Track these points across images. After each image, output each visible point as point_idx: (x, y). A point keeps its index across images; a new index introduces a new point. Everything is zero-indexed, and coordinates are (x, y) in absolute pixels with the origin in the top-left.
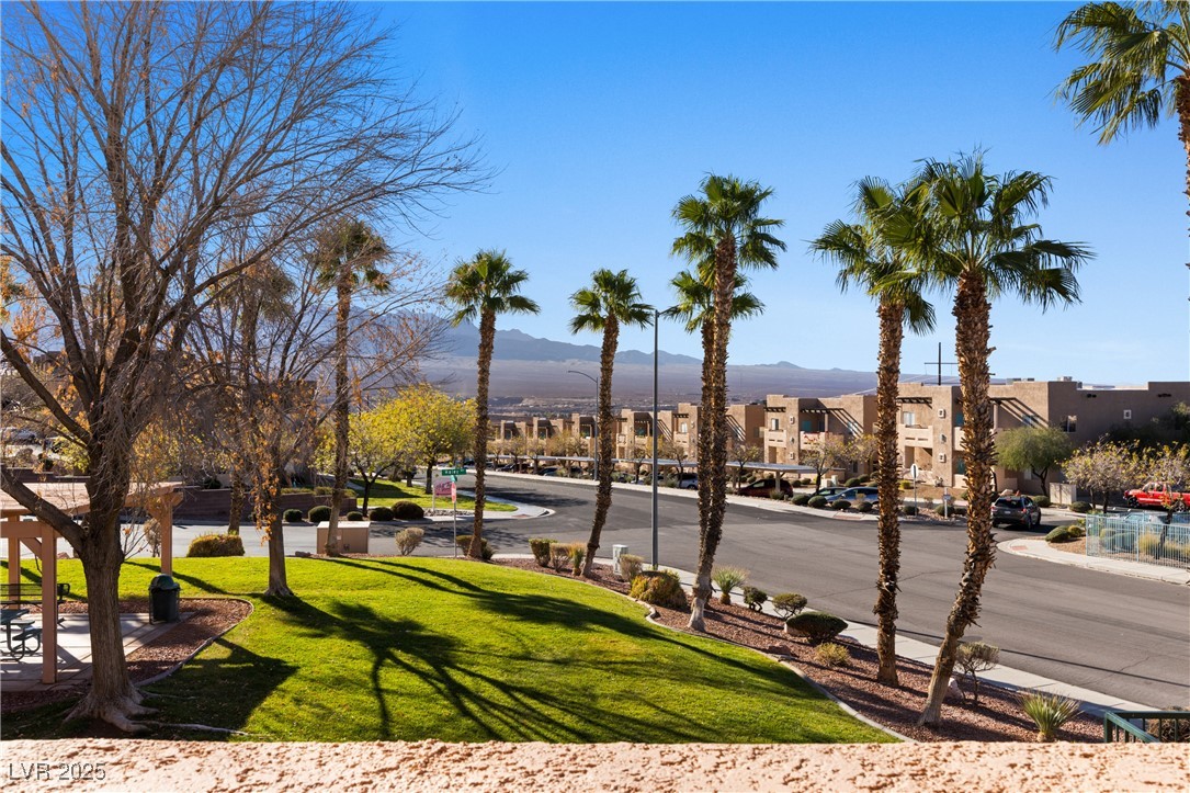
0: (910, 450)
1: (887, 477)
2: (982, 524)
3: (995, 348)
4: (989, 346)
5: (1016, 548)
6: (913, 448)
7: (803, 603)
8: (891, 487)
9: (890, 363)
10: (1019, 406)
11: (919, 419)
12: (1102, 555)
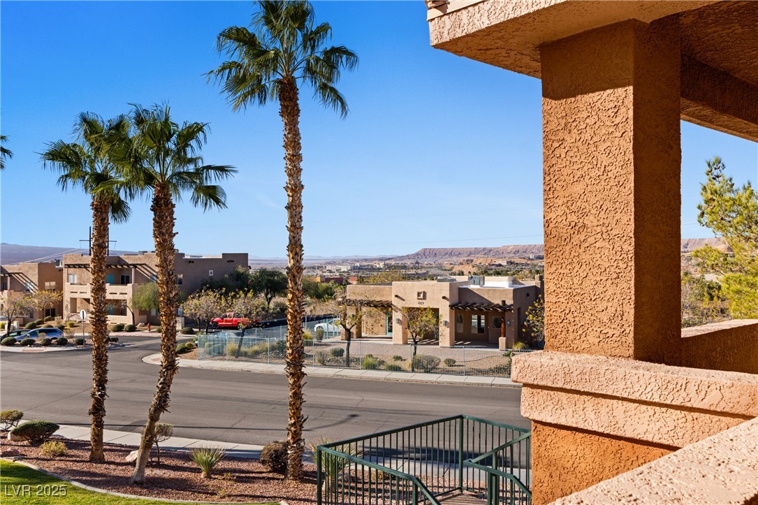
0: (74, 300)
2: (171, 346)
3: (177, 233)
4: (174, 232)
5: (154, 360)
6: (76, 299)
7: (20, 417)
8: (102, 327)
9: (101, 241)
10: (148, 269)
11: (80, 278)
12: (207, 359)
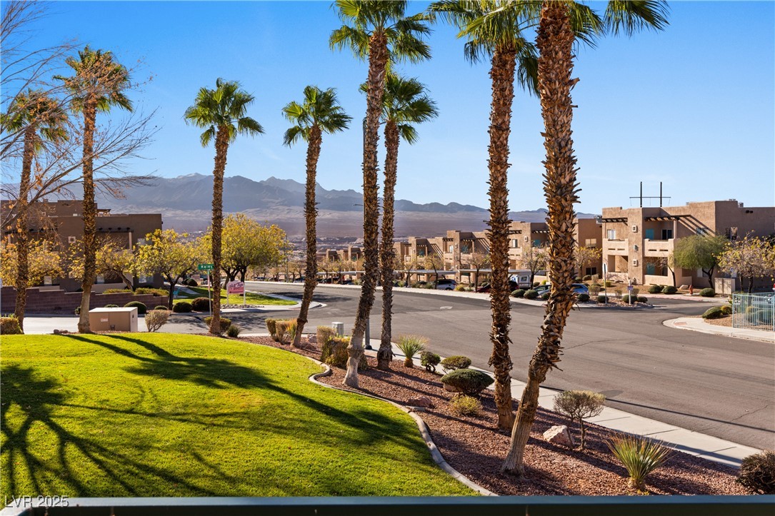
1: (497, 233)
3: (578, 80)
4: (572, 77)
6: (614, 256)
7: (467, 363)
10: (694, 221)
11: (619, 234)
12: (745, 326)
